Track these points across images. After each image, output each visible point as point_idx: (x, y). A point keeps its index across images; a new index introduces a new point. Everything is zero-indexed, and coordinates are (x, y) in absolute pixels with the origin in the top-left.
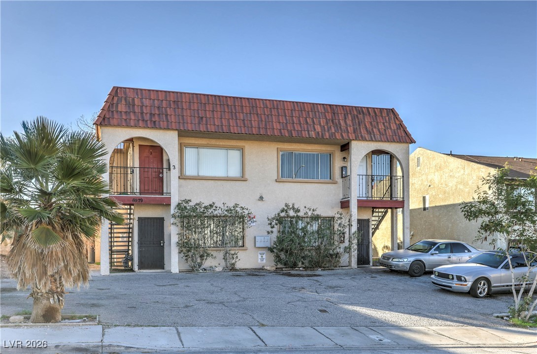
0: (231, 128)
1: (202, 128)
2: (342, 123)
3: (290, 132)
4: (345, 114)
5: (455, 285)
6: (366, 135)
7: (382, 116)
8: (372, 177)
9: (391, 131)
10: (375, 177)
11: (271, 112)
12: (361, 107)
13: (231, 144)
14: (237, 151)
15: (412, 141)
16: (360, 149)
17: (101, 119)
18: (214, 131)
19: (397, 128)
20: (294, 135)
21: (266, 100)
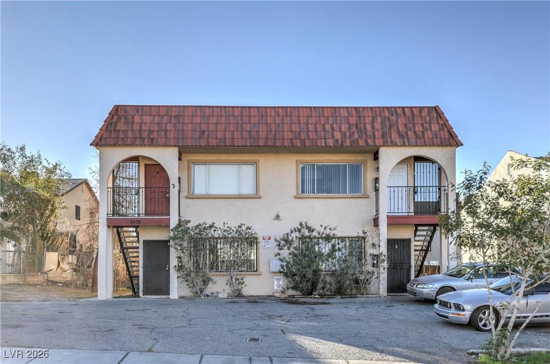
0: (235, 140)
1: (203, 143)
2: (369, 127)
3: (303, 141)
4: (373, 117)
5: (451, 315)
6: (398, 140)
7: (421, 116)
8: (414, 189)
9: (432, 133)
10: (419, 188)
11: (283, 120)
12: (395, 108)
13: (243, 159)
14: (251, 166)
15: (458, 144)
16: (390, 156)
17: (99, 139)
18: (215, 145)
19: (440, 130)
20: (307, 145)
21: (278, 107)
